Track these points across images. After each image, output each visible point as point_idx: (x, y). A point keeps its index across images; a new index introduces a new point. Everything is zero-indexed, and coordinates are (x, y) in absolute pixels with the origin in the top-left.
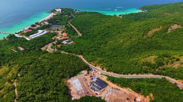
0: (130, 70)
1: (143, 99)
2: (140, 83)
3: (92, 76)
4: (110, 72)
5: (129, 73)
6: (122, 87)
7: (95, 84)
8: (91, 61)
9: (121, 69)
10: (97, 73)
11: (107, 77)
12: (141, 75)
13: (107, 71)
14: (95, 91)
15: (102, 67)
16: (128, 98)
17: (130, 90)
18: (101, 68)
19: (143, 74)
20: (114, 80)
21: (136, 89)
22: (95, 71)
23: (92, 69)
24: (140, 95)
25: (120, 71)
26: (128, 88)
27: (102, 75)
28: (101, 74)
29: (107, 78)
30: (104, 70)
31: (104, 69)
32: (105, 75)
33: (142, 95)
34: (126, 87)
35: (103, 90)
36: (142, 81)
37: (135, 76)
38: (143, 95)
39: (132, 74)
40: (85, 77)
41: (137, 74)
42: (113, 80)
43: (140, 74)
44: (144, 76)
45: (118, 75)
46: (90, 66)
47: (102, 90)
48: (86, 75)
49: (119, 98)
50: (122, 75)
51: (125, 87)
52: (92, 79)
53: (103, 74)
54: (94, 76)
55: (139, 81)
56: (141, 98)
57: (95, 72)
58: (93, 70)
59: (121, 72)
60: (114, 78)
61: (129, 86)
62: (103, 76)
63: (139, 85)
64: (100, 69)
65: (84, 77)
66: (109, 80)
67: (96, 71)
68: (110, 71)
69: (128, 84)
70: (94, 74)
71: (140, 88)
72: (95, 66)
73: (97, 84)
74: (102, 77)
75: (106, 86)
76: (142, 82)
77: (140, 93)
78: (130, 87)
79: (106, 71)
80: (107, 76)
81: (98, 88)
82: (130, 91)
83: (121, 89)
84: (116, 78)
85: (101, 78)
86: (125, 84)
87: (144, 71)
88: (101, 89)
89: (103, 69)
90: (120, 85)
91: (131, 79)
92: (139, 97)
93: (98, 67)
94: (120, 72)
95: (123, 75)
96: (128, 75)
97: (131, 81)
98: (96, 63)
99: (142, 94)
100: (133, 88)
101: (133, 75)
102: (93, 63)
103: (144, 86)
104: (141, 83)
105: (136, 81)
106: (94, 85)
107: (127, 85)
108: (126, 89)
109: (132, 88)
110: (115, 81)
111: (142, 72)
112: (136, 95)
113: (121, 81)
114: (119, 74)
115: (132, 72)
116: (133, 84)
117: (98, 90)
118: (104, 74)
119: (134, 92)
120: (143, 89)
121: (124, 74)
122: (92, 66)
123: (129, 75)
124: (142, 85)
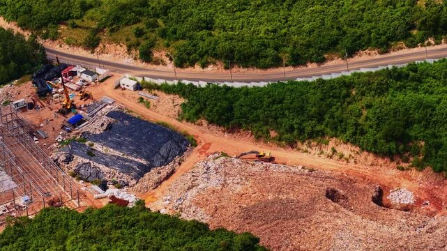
0: (335, 32)
1: (428, 191)
2: (406, 97)
3: (74, 106)
4: (198, 68)
5: (326, 50)
6: (292, 144)
7: (98, 147)
8: (60, 21)
9: (275, 31)
10: (111, 83)
11: (182, 101)
12: (406, 51)
13: (180, 64)
14: (104, 188)
15: (144, 43)
16: (334, 191)
17: (346, 150)
18: (136, 53)
19: (422, 41)
20: (230, 109)
21: (380, 135)
22: (87, 72)
23: (66, 66)
24: (413, 172)
25: (265, 46)
26: (332, 144)
27: (144, 94)
28: (138, 87)
29: (184, 105)
30: (157, 62)
31: (156, 55)
32: (168, 90)
33: (420, 166)
34: (316, 136)
35: (164, 174)
36: (420, 81)
37: (368, 62)
38: (428, 169)
39: (352, 52)
40: (21, 115)
41: (385, 47)
42: (225, 104)
43: (401, 43)
44: (426, 52)
45: (257, 72)
46: (50, 56)
47: (152, 176)
48: (31, 106)
49: (270, 197)
50: (281, 69)
51: (312, 135)
52: (79, 121)
53: (151, 87)
54: (90, 102)
55: (399, 89)
56: (416, 185)
57: (89, 79)
58: (74, 74)
59: (276, 48)
60: (229, 95)
61: (338, 128)
62: (153, 101)
63: (396, 111)
64: (127, 61)
65: (18, 121)
66: (198, 114)
67: (102, 72)
68: (202, 56)
69: (327, 116)
70: (88, 90)
71: (408, 124)
72: (92, 45)
73: (118, 146)
74: (148, 105)
75: (181, 153)
76: (416, 89)
77: (407, 161)
78: (344, 131)
79: (170, 66)
80: (180, 90)
81: (126, 169)
82: (342, 156)
83: (281, 153)
84: (246, 92)
85: (139, 110)
86: (311, 118)
87: (424, 23)
88: (146, 169)
89: (146, 57)
90: (277, 129)
91: (346, 84)
92: (405, 184)
93: (112, 47)
94: (270, 51)
95: (290, 69)
96: (321, 61)
97: (348, 95)
98: (94, 25)
99: (425, 160)
100: (363, 133)
101: (356, 59)
102: (75, 26)
103: (434, 109)
104: (410, 93)
105: (381, 90)
106: (91, 153)
107: (321, 120)
108: (315, 151)
109: (356, 136)
110: (237, 114)
111: (415, 32)
112: (387, 172)
113: (281, 102)
114: (265, 67)
115: (346, 41)
116: (362, 109)
117: (126, 178)
118: (160, 82)
119: (371, 158)
120: (426, 127)
121: (297, 61)
122: (66, 49)
123: (329, 63)
124: (420, 105)
